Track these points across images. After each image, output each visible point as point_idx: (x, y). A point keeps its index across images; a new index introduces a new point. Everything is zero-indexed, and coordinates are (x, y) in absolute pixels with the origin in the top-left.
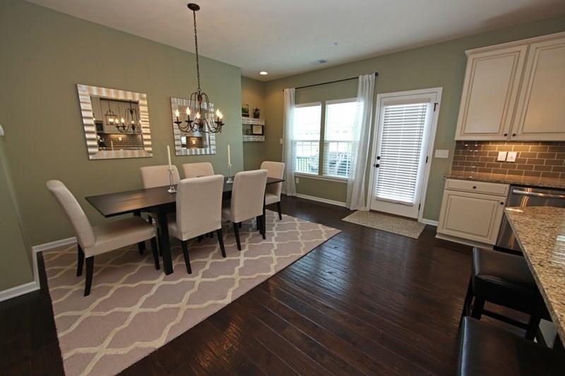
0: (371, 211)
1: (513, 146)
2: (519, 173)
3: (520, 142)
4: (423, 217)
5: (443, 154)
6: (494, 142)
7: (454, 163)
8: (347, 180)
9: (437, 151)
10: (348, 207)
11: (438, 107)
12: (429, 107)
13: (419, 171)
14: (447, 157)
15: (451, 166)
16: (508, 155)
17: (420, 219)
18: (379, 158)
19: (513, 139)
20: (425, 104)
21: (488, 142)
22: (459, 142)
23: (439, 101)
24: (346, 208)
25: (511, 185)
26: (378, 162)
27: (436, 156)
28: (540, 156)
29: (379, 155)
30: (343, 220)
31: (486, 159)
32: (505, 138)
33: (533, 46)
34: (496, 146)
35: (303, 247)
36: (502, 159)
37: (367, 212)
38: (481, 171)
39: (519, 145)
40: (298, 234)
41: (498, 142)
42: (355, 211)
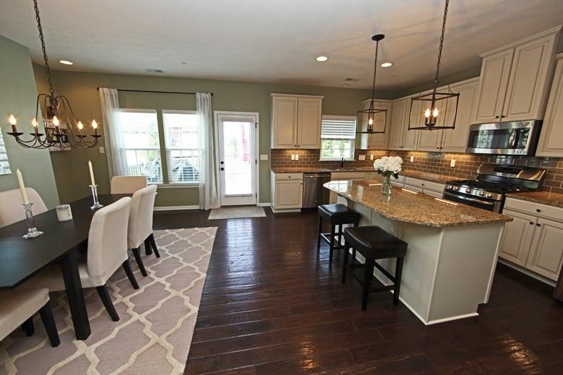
0: (222, 207)
1: (297, 151)
2: (300, 166)
3: (302, 149)
4: (260, 202)
5: (265, 157)
6: (289, 149)
7: (272, 163)
8: (198, 185)
9: (261, 155)
10: (202, 208)
11: (258, 125)
14: (267, 159)
15: (270, 165)
16: (295, 157)
17: (258, 204)
18: (222, 163)
19: (299, 148)
21: (285, 150)
22: (272, 150)
23: (258, 122)
24: (200, 210)
25: (304, 173)
26: (222, 166)
27: (261, 159)
28: (308, 156)
29: (223, 161)
30: (208, 219)
31: (286, 160)
32: (295, 148)
33: (300, 99)
34: (290, 151)
35: (204, 248)
36: (293, 159)
37: (220, 208)
38: (286, 166)
39: (300, 151)
40: (187, 241)
41: (292, 149)
42: (210, 210)
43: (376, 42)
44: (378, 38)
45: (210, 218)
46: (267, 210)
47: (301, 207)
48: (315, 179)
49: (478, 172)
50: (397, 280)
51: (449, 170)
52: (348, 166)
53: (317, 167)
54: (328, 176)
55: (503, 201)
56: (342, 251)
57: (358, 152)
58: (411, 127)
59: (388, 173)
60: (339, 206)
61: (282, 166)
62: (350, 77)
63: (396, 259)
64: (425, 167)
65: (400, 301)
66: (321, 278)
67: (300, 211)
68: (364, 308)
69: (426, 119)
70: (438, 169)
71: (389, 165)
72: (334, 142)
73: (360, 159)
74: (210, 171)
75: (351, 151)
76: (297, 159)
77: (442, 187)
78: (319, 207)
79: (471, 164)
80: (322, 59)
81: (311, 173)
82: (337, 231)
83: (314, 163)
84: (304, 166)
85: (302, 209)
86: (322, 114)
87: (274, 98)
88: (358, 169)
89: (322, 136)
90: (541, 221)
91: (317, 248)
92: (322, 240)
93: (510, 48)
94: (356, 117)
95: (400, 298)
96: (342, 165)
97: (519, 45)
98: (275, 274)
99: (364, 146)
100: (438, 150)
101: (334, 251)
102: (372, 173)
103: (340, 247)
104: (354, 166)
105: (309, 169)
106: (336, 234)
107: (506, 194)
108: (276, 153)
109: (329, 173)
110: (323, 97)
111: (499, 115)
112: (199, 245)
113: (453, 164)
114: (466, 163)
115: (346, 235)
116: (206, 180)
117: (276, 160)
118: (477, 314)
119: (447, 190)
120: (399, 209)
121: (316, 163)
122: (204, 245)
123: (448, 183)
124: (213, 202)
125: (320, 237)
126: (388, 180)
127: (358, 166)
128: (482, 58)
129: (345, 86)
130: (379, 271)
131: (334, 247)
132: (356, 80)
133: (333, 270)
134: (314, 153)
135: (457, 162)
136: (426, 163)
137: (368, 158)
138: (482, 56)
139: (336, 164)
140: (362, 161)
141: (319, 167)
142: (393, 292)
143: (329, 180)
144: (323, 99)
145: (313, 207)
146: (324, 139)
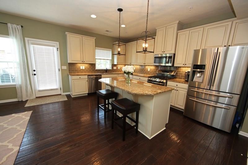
0: (37, 98)
1: (83, 65)
2: (86, 72)
3: (86, 64)
4: (63, 93)
5: (65, 67)
7: (69, 71)
9: (62, 66)
10: (20, 100)
11: (59, 49)
12: (55, 49)
13: (57, 75)
14: (66, 68)
15: (68, 72)
17: (62, 94)
18: (34, 71)
20: (53, 48)
21: (77, 63)
22: (69, 63)
23: (58, 47)
24: (18, 101)
25: (88, 75)
26: (35, 73)
27: (62, 69)
28: (89, 67)
29: (35, 69)
30: (25, 106)
31: (77, 69)
32: (82, 62)
33: (83, 37)
34: (80, 64)
35: (19, 128)
36: (81, 68)
37: (34, 99)
38: (77, 72)
39: (85, 64)
40: (3, 126)
41: (81, 63)
42: (27, 100)
43: (119, 12)
44: (120, 10)
45: (27, 105)
46: (68, 96)
47: (88, 93)
48: (94, 78)
49: (157, 73)
50: (137, 122)
51: (148, 72)
52: (109, 72)
53: (94, 72)
54: (100, 76)
55: (166, 83)
56: (111, 112)
57: (113, 65)
58: (137, 51)
59: (128, 73)
60: (107, 90)
61: (76, 72)
62: (108, 30)
63: (136, 112)
64: (139, 71)
65: (139, 131)
66: (101, 129)
67: (87, 95)
68: (124, 140)
69: (143, 48)
70: (144, 72)
71: (129, 69)
72: (102, 60)
73: (114, 69)
74: (25, 76)
75: (110, 65)
76: (84, 68)
77: (147, 79)
78: (97, 92)
79: (154, 70)
80: (93, 16)
81: (92, 75)
82: (107, 103)
83: (93, 70)
84: (88, 72)
85: (88, 94)
86: (95, 47)
87: (68, 35)
88: (114, 73)
89: (96, 58)
90: (178, 89)
91: (97, 113)
92: (100, 108)
93: (165, 27)
94: (111, 50)
95: (139, 130)
96: (106, 71)
97: (167, 26)
98: (74, 133)
99: (115, 63)
100: (144, 65)
101: (106, 113)
102: (120, 75)
103: (109, 110)
104: (112, 72)
105: (90, 74)
106: (107, 104)
107: (168, 80)
108: (71, 65)
109: (101, 75)
110: (95, 38)
111: (163, 51)
112: (14, 126)
113: (149, 70)
114: (153, 70)
115: (112, 104)
116: (22, 82)
117: (72, 69)
118: (165, 128)
119: (148, 80)
120: (135, 89)
121: (94, 70)
122: (19, 125)
123: (149, 77)
124: (29, 95)
125: (99, 107)
126: (129, 76)
127: (114, 72)
128: (156, 30)
129: (105, 34)
130: (128, 119)
131: (106, 111)
132: (111, 32)
133: (107, 123)
134: (92, 66)
135: (150, 69)
136: (140, 70)
137: (117, 68)
138: (156, 28)
139: (103, 71)
140: (115, 70)
141: (95, 72)
142: (135, 128)
143: (101, 78)
144: (95, 39)
145: (94, 92)
146: (97, 59)
